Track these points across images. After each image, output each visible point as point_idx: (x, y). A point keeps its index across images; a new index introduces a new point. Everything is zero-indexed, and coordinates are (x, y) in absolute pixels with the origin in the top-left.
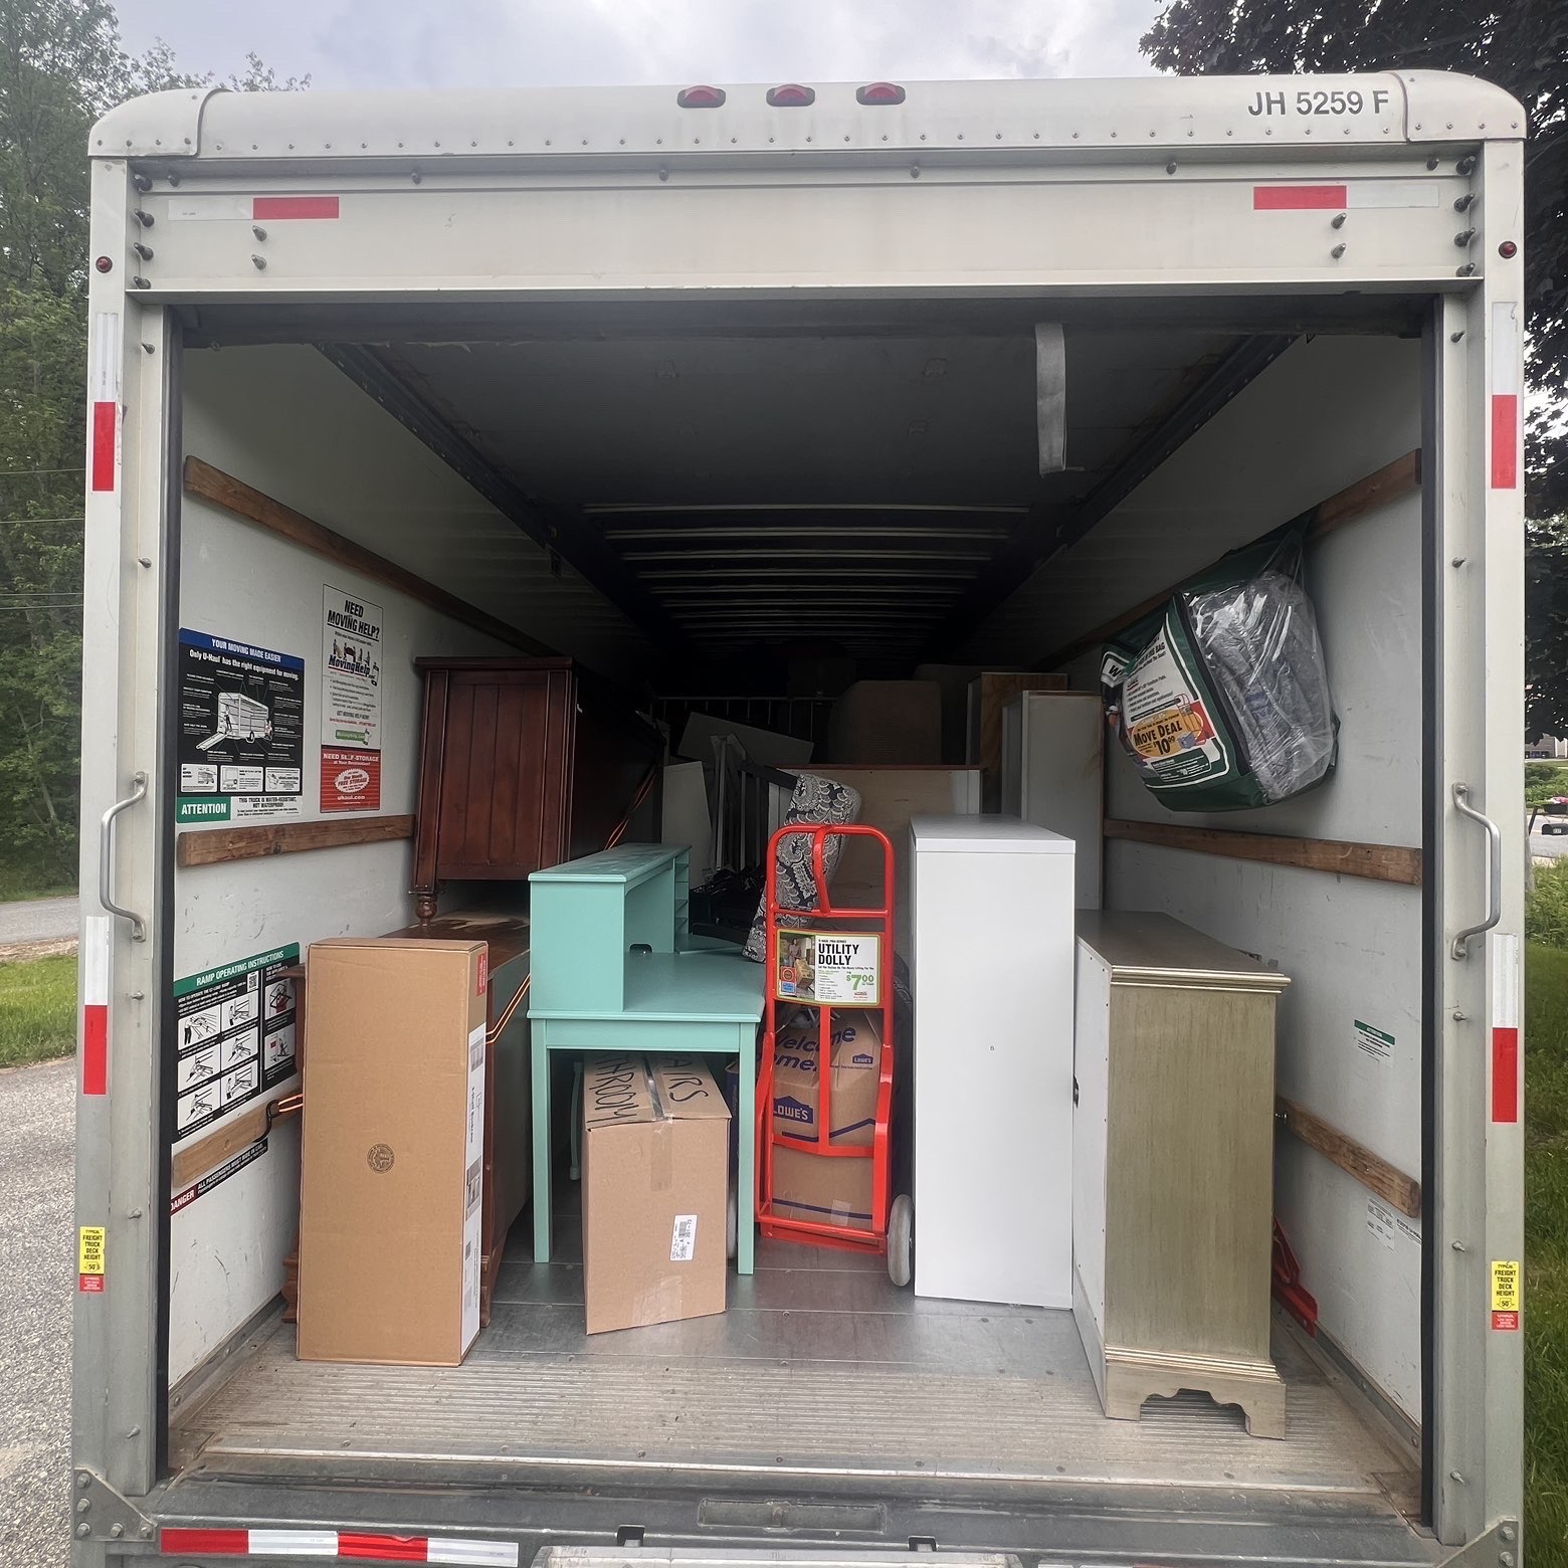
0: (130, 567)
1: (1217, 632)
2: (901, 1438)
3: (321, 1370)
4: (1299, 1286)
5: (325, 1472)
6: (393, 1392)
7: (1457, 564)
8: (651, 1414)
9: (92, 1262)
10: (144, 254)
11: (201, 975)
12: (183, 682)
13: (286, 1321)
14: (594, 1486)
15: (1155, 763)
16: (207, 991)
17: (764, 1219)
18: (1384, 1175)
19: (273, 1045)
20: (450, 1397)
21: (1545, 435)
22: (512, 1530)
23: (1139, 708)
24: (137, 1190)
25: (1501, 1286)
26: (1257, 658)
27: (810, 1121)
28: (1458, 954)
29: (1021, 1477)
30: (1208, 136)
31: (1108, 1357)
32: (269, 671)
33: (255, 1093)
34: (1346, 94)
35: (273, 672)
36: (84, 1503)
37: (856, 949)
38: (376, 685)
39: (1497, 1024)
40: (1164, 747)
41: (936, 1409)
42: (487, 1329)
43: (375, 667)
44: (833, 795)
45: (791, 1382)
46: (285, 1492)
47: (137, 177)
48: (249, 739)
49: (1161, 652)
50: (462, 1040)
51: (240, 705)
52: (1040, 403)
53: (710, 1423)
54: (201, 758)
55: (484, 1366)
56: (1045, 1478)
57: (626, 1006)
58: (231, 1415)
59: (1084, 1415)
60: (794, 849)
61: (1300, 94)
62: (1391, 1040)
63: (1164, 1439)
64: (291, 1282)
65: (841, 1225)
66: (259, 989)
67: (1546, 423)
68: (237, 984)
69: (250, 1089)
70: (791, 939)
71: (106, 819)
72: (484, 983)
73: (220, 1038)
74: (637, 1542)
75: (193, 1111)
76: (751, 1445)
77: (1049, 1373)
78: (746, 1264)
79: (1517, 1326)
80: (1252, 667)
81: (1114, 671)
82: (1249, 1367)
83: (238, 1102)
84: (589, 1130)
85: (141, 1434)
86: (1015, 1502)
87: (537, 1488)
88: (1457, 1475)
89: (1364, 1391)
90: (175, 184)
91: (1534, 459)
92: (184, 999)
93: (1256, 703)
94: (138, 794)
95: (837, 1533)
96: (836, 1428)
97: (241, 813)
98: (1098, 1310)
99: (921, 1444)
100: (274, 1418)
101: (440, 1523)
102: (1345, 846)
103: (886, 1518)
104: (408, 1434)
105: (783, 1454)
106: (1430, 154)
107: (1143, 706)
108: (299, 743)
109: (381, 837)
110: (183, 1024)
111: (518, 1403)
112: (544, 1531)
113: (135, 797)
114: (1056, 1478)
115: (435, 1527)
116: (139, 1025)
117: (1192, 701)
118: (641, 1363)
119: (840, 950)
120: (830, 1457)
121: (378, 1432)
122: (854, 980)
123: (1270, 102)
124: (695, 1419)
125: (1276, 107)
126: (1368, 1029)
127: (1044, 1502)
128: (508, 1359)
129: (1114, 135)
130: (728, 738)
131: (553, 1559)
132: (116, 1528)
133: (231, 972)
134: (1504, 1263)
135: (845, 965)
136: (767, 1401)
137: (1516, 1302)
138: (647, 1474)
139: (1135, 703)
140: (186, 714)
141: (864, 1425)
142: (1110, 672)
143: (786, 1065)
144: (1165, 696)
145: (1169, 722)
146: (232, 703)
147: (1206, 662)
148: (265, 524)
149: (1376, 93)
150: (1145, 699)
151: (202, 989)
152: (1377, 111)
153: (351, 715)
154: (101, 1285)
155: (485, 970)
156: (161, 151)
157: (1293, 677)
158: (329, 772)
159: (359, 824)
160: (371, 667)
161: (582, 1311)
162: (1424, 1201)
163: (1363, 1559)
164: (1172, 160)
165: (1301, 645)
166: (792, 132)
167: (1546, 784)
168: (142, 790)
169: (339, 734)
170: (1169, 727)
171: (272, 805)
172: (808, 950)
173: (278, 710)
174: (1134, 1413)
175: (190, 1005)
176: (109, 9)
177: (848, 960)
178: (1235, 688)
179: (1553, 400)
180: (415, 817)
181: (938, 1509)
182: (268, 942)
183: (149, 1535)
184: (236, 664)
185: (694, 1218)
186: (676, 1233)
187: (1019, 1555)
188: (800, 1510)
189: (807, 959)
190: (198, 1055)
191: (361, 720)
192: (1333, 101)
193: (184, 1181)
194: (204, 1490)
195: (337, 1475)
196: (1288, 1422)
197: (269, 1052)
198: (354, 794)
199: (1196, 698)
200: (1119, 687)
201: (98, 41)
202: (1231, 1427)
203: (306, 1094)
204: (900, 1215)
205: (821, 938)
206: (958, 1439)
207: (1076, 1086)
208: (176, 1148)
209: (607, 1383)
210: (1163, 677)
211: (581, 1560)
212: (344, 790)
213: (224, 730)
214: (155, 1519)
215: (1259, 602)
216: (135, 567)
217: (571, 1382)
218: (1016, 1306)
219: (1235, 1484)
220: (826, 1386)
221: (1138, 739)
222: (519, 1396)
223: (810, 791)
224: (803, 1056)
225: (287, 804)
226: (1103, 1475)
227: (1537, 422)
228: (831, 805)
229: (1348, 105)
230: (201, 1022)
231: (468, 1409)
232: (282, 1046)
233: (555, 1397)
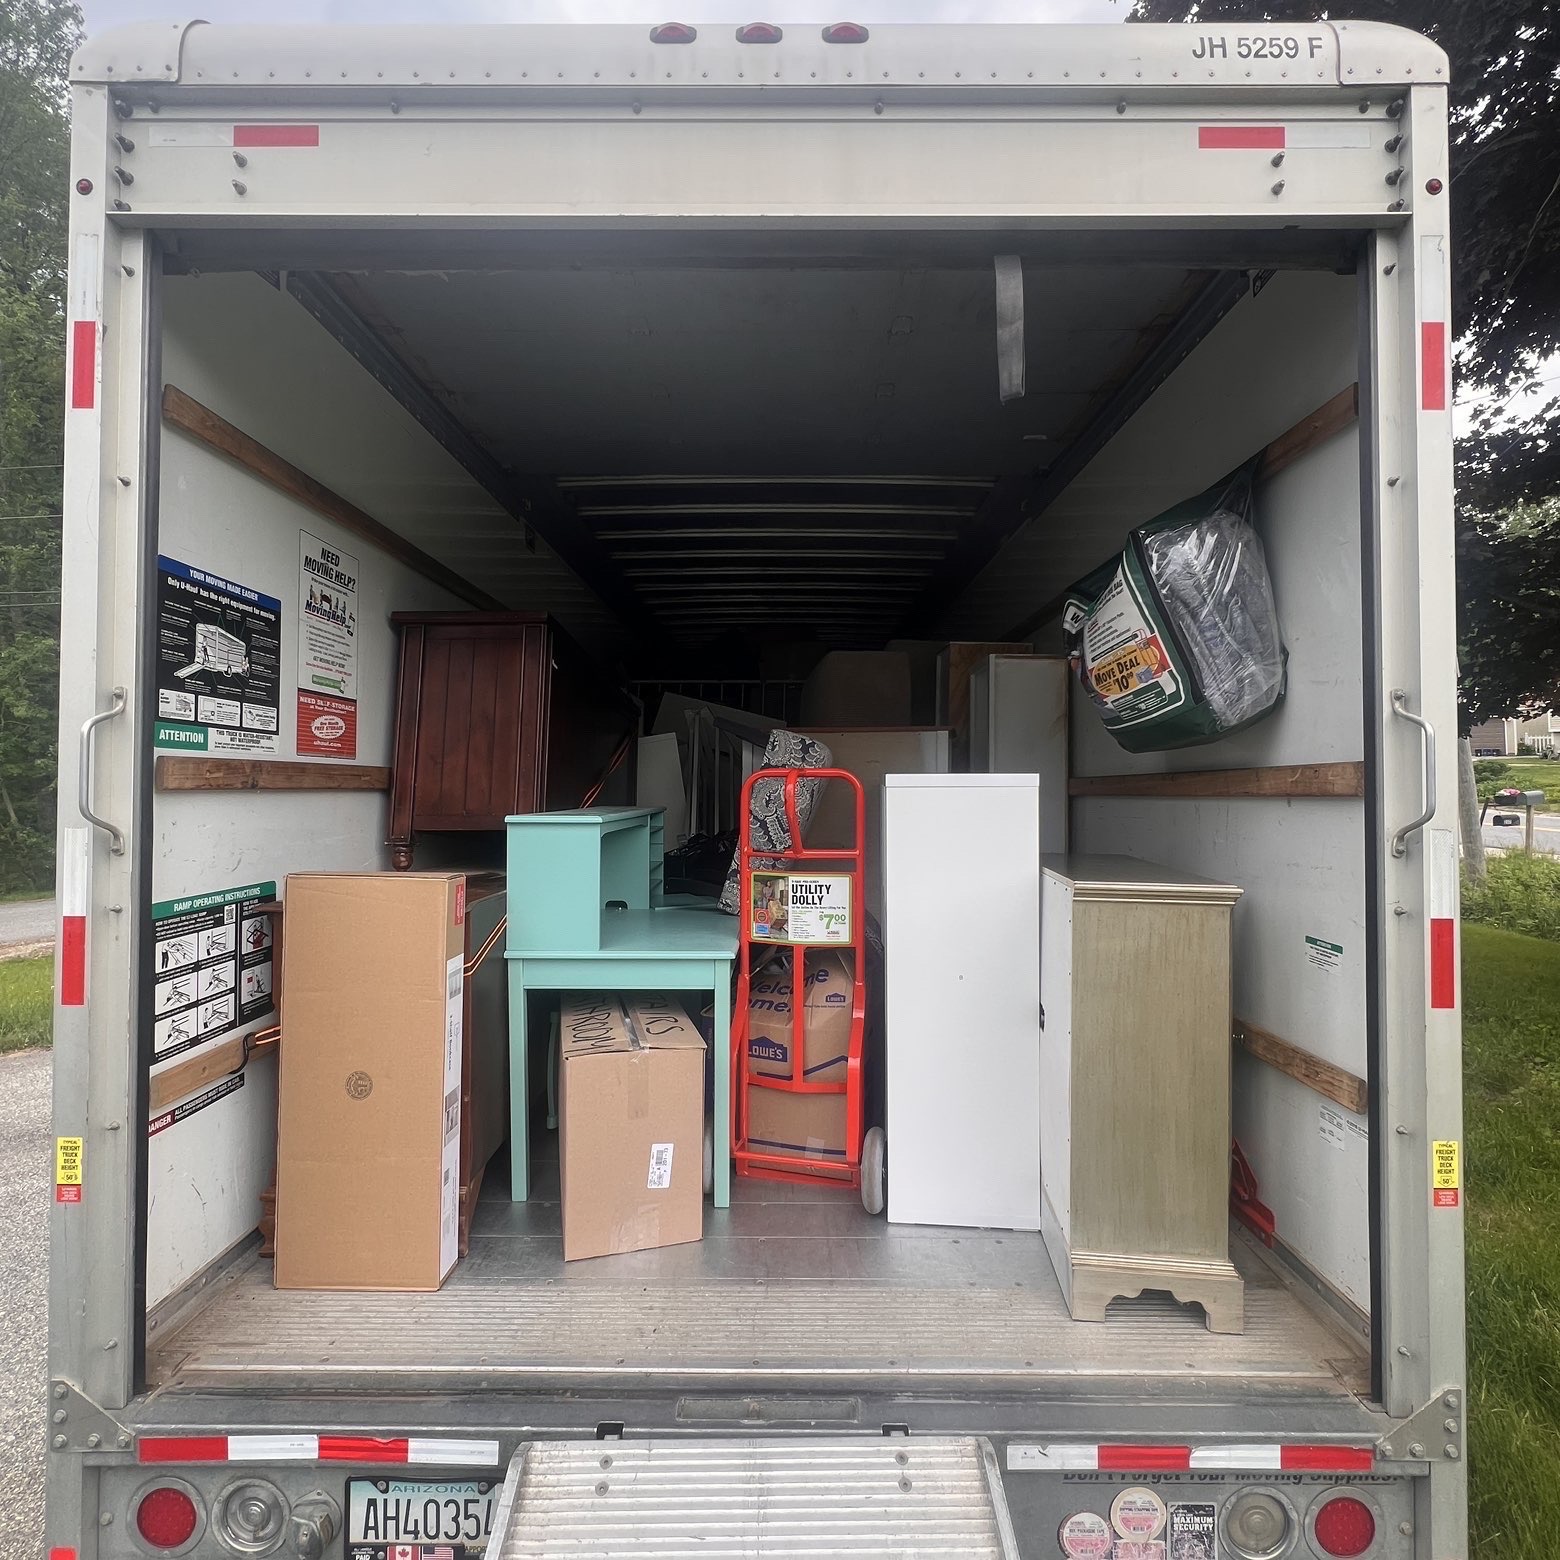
0: (111, 484)
1: (1171, 567)
2: (874, 1342)
3: (299, 1298)
4: (1256, 1200)
5: (305, 1385)
6: (371, 1315)
7: (1392, 483)
8: (629, 1327)
9: (70, 1172)
10: (124, 179)
11: (179, 901)
12: (162, 608)
13: (263, 1256)
14: (573, 1389)
15: (1115, 701)
16: (184, 918)
17: (740, 1154)
18: (1333, 1078)
19: (250, 980)
20: (429, 1317)
21: (1488, 431)
22: (492, 1429)
23: (1099, 647)
24: (116, 1103)
25: (1442, 1165)
26: (1210, 591)
27: (784, 1059)
28: (1398, 852)
29: (991, 1371)
30: (1154, 78)
31: (1074, 1261)
32: (246, 608)
33: (231, 1026)
34: (1283, 40)
35: (250, 609)
36: (60, 1414)
37: (828, 889)
38: (352, 635)
39: (1435, 915)
40: (1123, 684)
41: (909, 1317)
42: (466, 1260)
43: (350, 617)
44: (805, 749)
45: (766, 1298)
46: (264, 1402)
47: (118, 102)
48: (226, 672)
49: (1119, 589)
50: (440, 969)
51: (217, 638)
52: (999, 332)
53: (688, 1334)
54: (179, 685)
55: (462, 1290)
56: (1014, 1372)
57: (603, 945)
58: (209, 1337)
59: (1051, 1318)
60: (767, 802)
61: (1240, 40)
62: (1339, 949)
63: (1129, 1337)
64: (268, 1217)
65: (816, 1161)
66: (236, 922)
67: (1489, 420)
68: (213, 915)
69: (227, 1021)
70: (764, 881)
71: (85, 728)
72: (462, 913)
73: (197, 967)
74: (616, 1437)
75: (170, 1036)
76: (729, 1351)
77: (1018, 1285)
78: (722, 1198)
79: (1457, 1202)
80: (1205, 600)
81: (1075, 618)
82: (1209, 1267)
83: (215, 1033)
84: (567, 1059)
85: (118, 1348)
86: (985, 1393)
87: (515, 1392)
88: (1403, 1350)
89: (1318, 1291)
90: (155, 110)
91: (1478, 455)
92: (161, 923)
93: (1208, 634)
94: (117, 708)
95: (813, 1423)
96: (811, 1335)
97: (218, 745)
98: (1065, 1219)
99: (893, 1346)
100: (252, 1339)
101: (421, 1424)
102: (1294, 769)
103: (860, 1410)
104: (387, 1349)
105: (760, 1358)
106: (1360, 97)
107: (1103, 644)
108: (276, 683)
109: (356, 785)
110: (160, 947)
111: (498, 1321)
112: (525, 1428)
113: (115, 711)
114: (1024, 1371)
115: (416, 1428)
116: (117, 939)
117: (1149, 635)
118: (620, 1284)
119: (813, 890)
120: (806, 1359)
121: (357, 1349)
122: (827, 920)
123: (1212, 47)
124: (673, 1330)
125: (1218, 51)
126: (1318, 943)
127: (1011, 1392)
128: (487, 1284)
129: (1066, 75)
130: (700, 713)
131: (533, 1453)
132: (94, 1438)
133: (208, 902)
134: (1445, 1143)
135: (818, 905)
136: (744, 1315)
137: (1456, 1180)
138: (626, 1378)
139: (1095, 643)
140: (164, 640)
141: (839, 1332)
142: (1072, 619)
143: (761, 1007)
144: (1123, 633)
145: (1127, 658)
146: (209, 635)
147: (1162, 597)
148: (243, 461)
149: (1311, 40)
150: (1104, 638)
151: (180, 915)
152: (1312, 55)
153: (327, 662)
154: (78, 1195)
155: (462, 901)
156: (142, 76)
157: (1243, 609)
158: (305, 715)
159: (335, 770)
160: (347, 617)
161: (561, 1242)
162: (1370, 1097)
163: (1315, 1431)
164: (1122, 100)
165: (1251, 579)
166: (759, 68)
167: (1497, 780)
168: (121, 704)
169: (315, 679)
170: (1128, 663)
171: (250, 741)
172: (782, 892)
173: (256, 648)
174: (1100, 1314)
175: (167, 930)
176: (76, 8)
177: (820, 900)
178: (1189, 620)
179: (1495, 397)
180: (390, 770)
181: (911, 1401)
182: (247, 876)
183: (127, 1445)
184: (213, 596)
185: (670, 1146)
186: (653, 1162)
187: (989, 1437)
188: (775, 1405)
189: (781, 900)
190: (176, 981)
191: (337, 667)
192: (1271, 46)
193: (162, 1103)
194: (182, 1402)
195: (315, 1386)
196: (1247, 1320)
197: (246, 987)
198: (331, 741)
199: (1152, 631)
200: (1080, 633)
201: (64, 39)
202: (1192, 1325)
203: (284, 1027)
204: (873, 1143)
205: (794, 879)
206: (930, 1342)
207: (1042, 1012)
208: (155, 1070)
209: (585, 1302)
210: (1122, 614)
211: (561, 1453)
212: (320, 736)
213: (201, 661)
214: (134, 1430)
215: (1210, 540)
216: (115, 486)
217: (549, 1303)
218: (986, 1229)
219: (1195, 1372)
220: (802, 1300)
221: (1098, 679)
222: (497, 1315)
223: (783, 745)
224: (777, 999)
225: (264, 742)
226: (1069, 1368)
227: (1481, 418)
228: (803, 759)
229: (1285, 50)
230: (178, 947)
231: (446, 1327)
232: (258, 982)
233: (533, 1315)
